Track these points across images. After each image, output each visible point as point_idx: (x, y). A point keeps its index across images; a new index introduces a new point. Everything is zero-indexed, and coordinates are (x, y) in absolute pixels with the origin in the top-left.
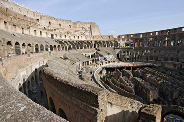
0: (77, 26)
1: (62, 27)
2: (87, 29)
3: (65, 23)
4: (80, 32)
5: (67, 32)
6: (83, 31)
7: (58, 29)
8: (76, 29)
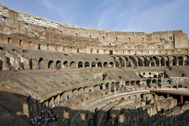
0: (152, 37)
1: (131, 41)
2: (168, 39)
3: (135, 36)
4: (157, 44)
5: (138, 46)
6: (161, 44)
7: (126, 44)
8: (152, 42)
